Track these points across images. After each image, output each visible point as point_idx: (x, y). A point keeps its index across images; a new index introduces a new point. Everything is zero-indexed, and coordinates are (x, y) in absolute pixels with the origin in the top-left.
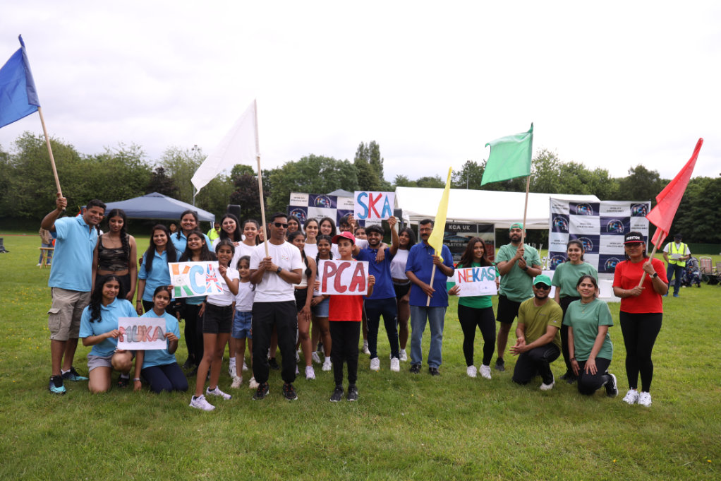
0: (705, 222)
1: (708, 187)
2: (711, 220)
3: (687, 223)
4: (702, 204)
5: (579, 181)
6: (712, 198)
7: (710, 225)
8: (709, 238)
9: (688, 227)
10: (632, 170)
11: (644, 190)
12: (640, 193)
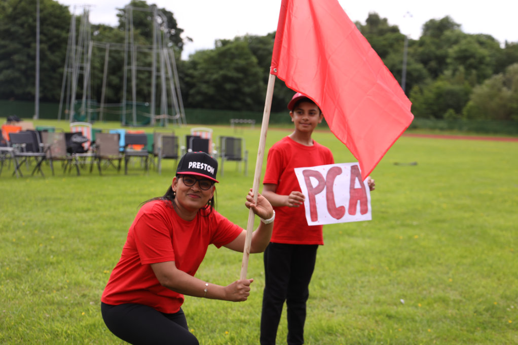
0: (11, 66)
2: (21, 62)
4: (8, 34)
6: (22, 25)
7: (20, 70)
8: (18, 91)
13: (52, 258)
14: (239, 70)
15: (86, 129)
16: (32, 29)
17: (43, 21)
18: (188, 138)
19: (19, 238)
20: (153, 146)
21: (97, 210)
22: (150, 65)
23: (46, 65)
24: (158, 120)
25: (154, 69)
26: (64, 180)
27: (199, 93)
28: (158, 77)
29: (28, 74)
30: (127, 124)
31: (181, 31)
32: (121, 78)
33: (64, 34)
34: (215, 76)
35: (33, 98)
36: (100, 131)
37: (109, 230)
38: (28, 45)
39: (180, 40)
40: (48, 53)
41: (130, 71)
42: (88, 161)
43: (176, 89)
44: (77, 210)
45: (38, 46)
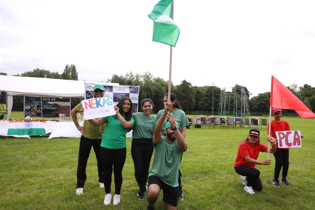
0: (207, 103)
2: (209, 102)
3: (201, 103)
4: (206, 96)
6: (209, 93)
7: (209, 104)
8: (209, 109)
9: (202, 105)
10: (182, 81)
11: (186, 90)
12: (184, 91)
13: (219, 148)
14: (265, 101)
15: (225, 117)
16: (212, 94)
17: (214, 92)
18: (252, 119)
19: (211, 143)
20: (242, 121)
21: (229, 137)
22: (241, 101)
23: (215, 102)
24: (243, 115)
25: (242, 102)
26: (220, 130)
27: (254, 108)
28: (243, 104)
29: (211, 105)
30: (235, 116)
31: (249, 92)
32: (233, 105)
33: (219, 95)
34: (258, 103)
35: (211, 110)
36: (229, 118)
37: (232, 142)
38: (211, 98)
39: (249, 94)
40: (215, 99)
41: (235, 103)
42: (226, 125)
43: (248, 107)
44: (224, 137)
45: (213, 98)
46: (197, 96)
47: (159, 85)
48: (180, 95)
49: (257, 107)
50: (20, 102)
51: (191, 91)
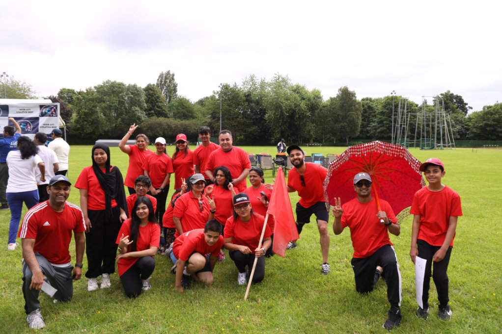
0: (383, 126)
1: (385, 102)
2: (386, 124)
3: (374, 126)
4: (382, 113)
5: (299, 99)
6: (388, 109)
7: (386, 127)
8: (385, 136)
9: (375, 129)
10: (340, 90)
11: (345, 105)
12: (343, 105)
16: (391, 109)
29: (389, 129)
35: (390, 137)
38: (390, 117)
45: (393, 116)
46: (367, 115)
47: (295, 98)
48: (334, 113)
49: (478, 131)
50: (85, 131)
51: (354, 106)
